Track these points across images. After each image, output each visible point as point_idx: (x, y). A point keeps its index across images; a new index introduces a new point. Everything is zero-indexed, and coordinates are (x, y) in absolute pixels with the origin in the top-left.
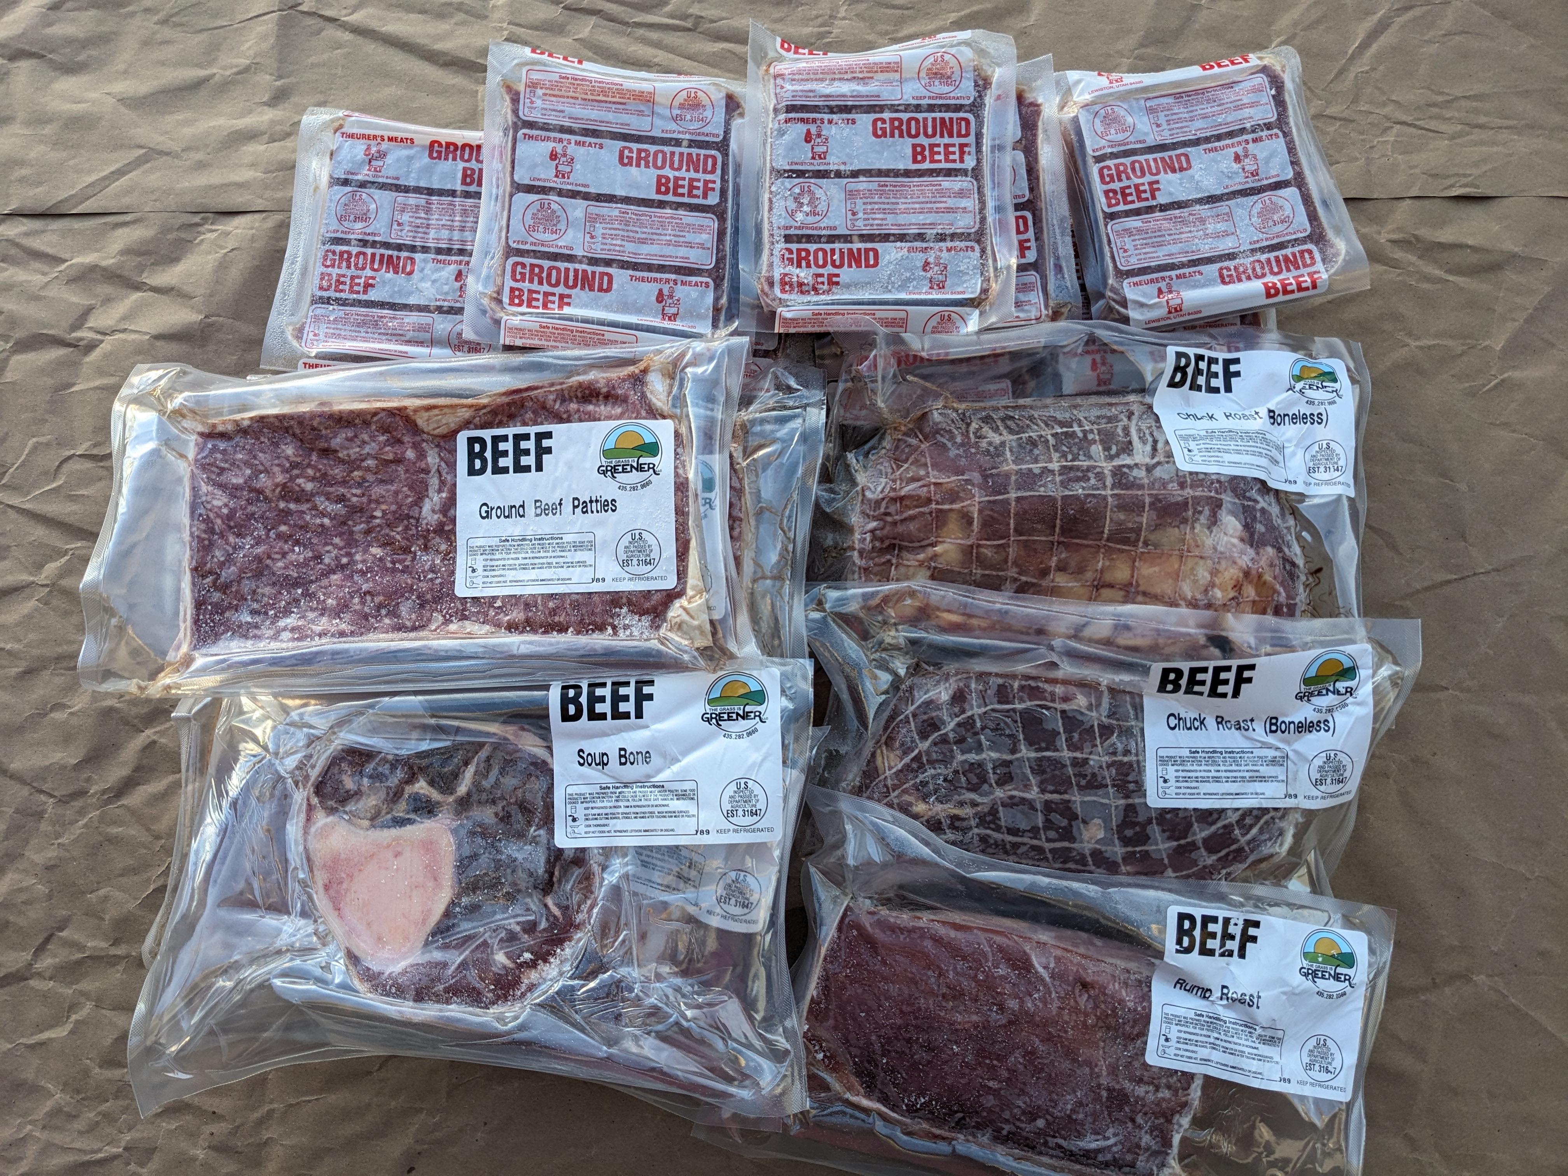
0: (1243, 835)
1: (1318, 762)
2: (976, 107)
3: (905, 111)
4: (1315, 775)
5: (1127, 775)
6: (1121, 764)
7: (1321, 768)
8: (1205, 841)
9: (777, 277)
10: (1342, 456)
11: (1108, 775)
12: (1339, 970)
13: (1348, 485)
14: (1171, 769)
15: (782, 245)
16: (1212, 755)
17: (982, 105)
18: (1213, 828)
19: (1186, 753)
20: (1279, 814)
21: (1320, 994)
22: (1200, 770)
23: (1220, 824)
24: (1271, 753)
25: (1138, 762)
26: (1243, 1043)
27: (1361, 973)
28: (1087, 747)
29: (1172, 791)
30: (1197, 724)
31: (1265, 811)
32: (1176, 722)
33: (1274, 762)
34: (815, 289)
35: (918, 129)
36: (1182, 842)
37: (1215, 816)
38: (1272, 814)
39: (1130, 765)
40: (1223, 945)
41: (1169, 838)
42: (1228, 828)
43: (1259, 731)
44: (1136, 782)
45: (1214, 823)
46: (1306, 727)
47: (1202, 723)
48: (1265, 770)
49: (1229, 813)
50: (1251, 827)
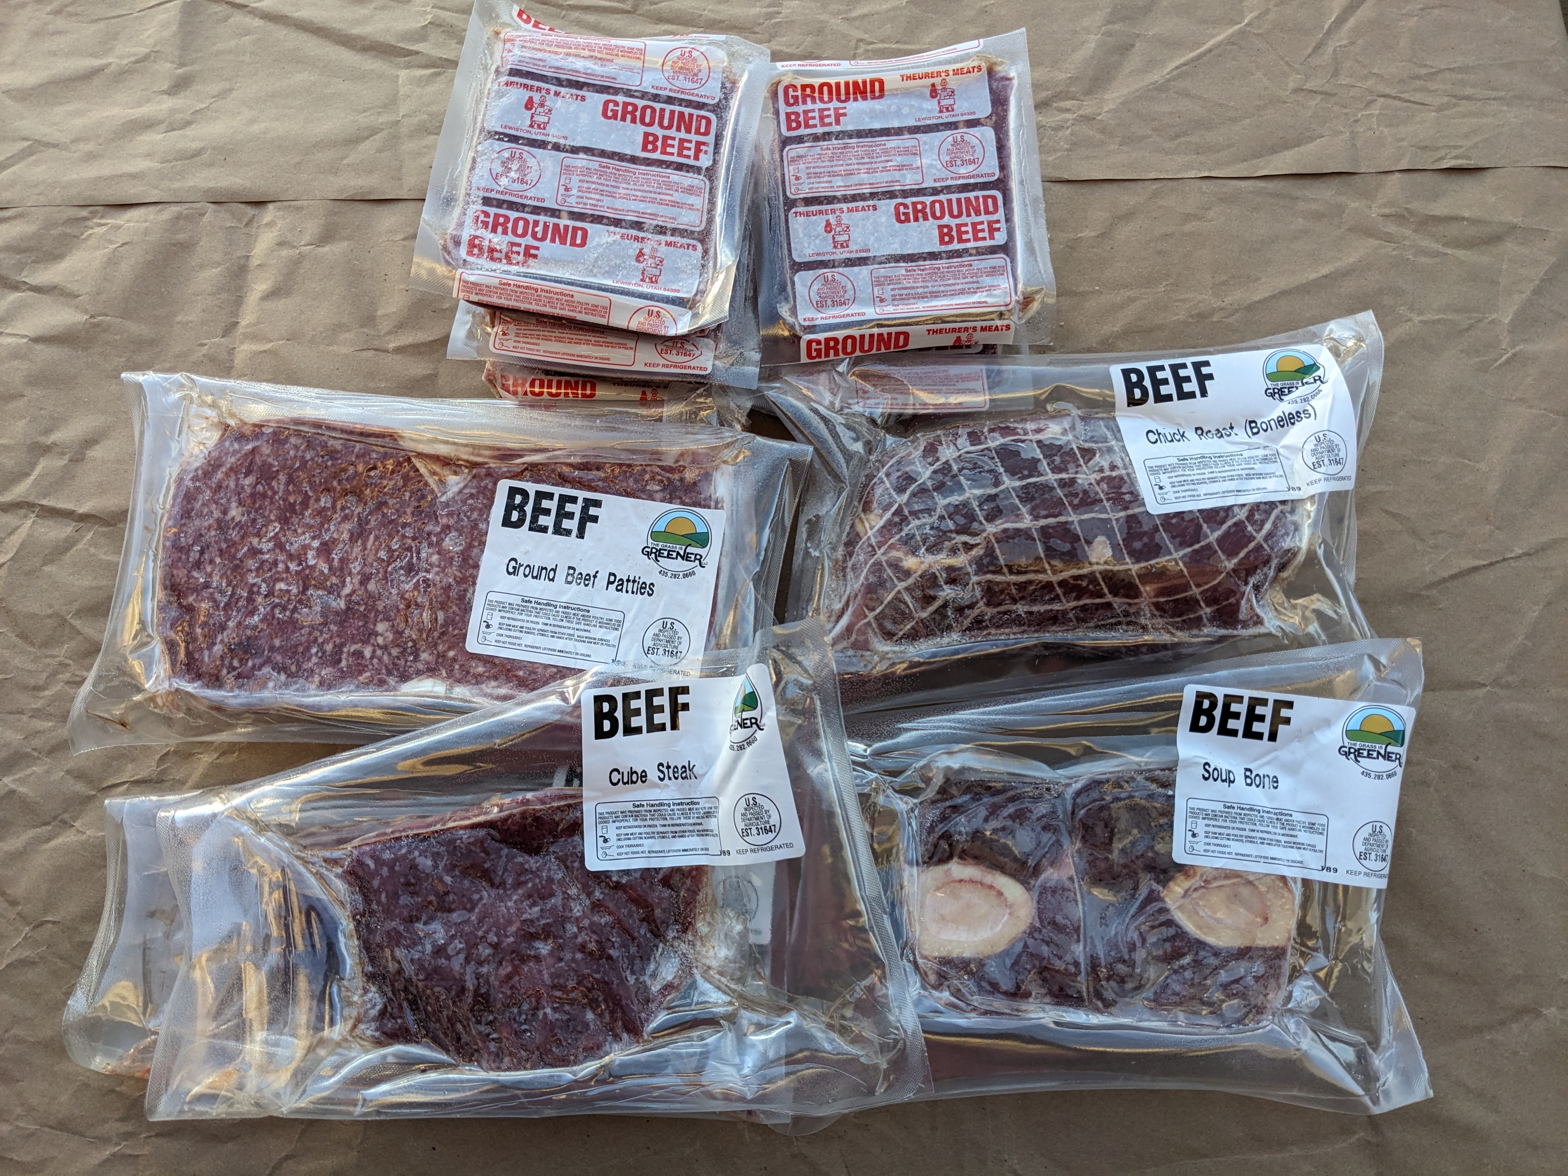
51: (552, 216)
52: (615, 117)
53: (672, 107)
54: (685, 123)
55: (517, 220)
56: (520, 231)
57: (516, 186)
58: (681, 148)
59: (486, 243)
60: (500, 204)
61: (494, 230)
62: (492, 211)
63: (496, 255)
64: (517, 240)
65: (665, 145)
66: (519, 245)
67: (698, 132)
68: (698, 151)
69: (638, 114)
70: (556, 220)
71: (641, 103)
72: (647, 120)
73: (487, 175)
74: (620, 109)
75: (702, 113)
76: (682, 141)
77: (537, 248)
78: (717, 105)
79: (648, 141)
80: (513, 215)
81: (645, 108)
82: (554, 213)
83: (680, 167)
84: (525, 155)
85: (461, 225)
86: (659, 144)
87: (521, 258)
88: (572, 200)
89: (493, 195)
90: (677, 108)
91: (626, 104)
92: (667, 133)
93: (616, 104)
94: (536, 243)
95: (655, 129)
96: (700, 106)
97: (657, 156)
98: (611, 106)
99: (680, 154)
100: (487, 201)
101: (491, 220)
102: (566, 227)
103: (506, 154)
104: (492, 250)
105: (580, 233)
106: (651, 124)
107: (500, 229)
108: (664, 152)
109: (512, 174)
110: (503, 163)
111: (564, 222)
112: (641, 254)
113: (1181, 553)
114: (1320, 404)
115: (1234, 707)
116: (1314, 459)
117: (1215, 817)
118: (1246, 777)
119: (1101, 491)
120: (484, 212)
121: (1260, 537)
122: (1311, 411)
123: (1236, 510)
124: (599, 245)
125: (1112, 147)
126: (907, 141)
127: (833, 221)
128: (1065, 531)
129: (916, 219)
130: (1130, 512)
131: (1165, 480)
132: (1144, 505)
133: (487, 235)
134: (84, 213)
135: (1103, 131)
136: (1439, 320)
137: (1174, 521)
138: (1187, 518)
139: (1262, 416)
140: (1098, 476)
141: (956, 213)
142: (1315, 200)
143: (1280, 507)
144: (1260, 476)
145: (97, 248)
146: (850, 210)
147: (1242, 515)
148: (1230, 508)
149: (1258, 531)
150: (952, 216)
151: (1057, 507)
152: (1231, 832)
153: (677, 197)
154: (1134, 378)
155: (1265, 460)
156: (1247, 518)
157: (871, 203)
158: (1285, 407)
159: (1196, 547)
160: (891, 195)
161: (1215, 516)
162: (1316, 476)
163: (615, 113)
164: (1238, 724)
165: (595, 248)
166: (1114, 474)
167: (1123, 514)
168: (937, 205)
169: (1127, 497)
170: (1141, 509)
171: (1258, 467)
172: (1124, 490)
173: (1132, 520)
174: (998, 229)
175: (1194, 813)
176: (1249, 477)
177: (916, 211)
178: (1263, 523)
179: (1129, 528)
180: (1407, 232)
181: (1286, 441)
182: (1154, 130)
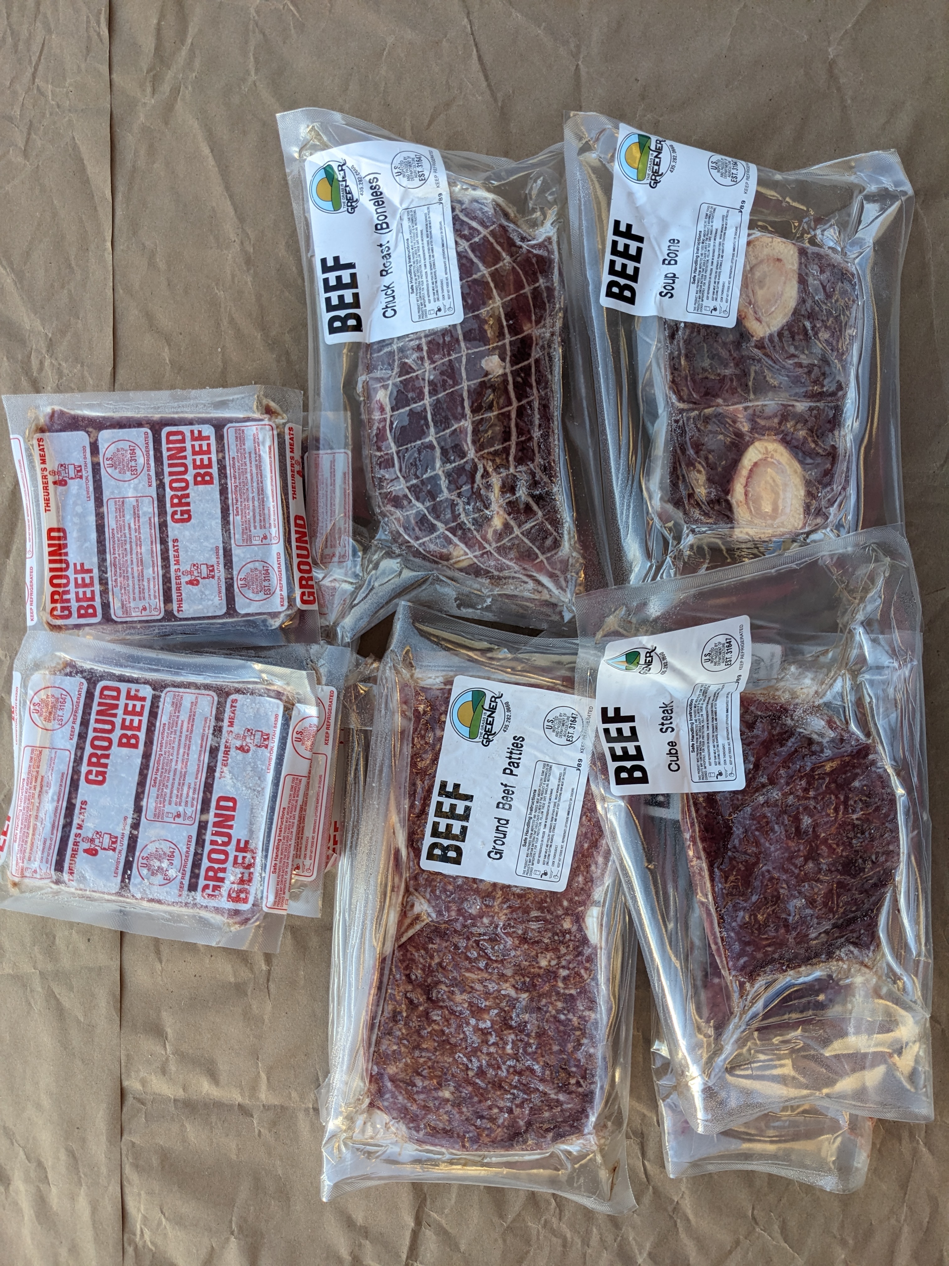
51: (206, 829)
52: (103, 774)
53: (92, 721)
54: (107, 710)
55: (211, 860)
56: (222, 857)
57: (177, 861)
58: (133, 713)
59: (236, 887)
60: (195, 876)
61: (222, 880)
62: (202, 882)
63: (246, 877)
64: (231, 859)
65: (131, 728)
66: (236, 857)
67: (117, 698)
68: (136, 698)
69: (99, 752)
70: (210, 825)
71: (88, 750)
72: (106, 744)
73: (166, 889)
74: (94, 769)
75: (97, 693)
76: (126, 712)
77: (239, 841)
78: (89, 680)
79: (127, 742)
80: (205, 864)
81: (93, 746)
82: (202, 826)
83: (153, 714)
84: (144, 854)
85: (217, 910)
86: (129, 733)
87: (248, 855)
88: (189, 811)
89: (186, 882)
90: (93, 716)
91: (90, 763)
92: (118, 725)
93: (90, 772)
94: (234, 842)
95: (115, 737)
96: (90, 695)
97: (142, 735)
98: (92, 777)
99: (140, 714)
100: (193, 887)
101: (211, 883)
102: (216, 815)
103: (145, 872)
104: (242, 881)
105: (222, 803)
106: (110, 741)
107: (220, 875)
108: (139, 729)
109: (165, 865)
110: (153, 874)
111: (211, 818)
112: (241, 748)
113: (497, 298)
114: (366, 168)
115: (618, 268)
116: (417, 179)
117: (701, 291)
118: (669, 264)
119: (441, 361)
120: (204, 890)
121: (484, 232)
122: (372, 177)
123: (460, 249)
124: (234, 786)
125: (80, 325)
126: (110, 510)
127: (188, 578)
128: (477, 394)
129: (188, 504)
130: (461, 337)
131: (431, 306)
132: (455, 326)
133: (226, 886)
134: (130, 1250)
135: (63, 333)
136: (256, 59)
137: (470, 302)
138: (467, 291)
139: (372, 219)
140: (427, 364)
141: (182, 469)
142: (136, 151)
143: (457, 212)
144: (428, 225)
145: (165, 1235)
146: (177, 562)
147: (464, 245)
148: (459, 254)
149: (479, 233)
150: (185, 472)
151: (455, 399)
152: (713, 280)
153: (184, 716)
154: (337, 324)
155: (413, 220)
156: (468, 240)
157: (170, 544)
158: (365, 200)
159: (492, 285)
160: (163, 526)
161: (465, 268)
162: (432, 179)
163: (98, 773)
164: (631, 266)
165: (237, 789)
166: (425, 348)
167: (462, 344)
168: (174, 485)
169: (447, 339)
170: (459, 328)
171: (420, 227)
172: (441, 341)
173: (468, 336)
174: (200, 432)
175: (699, 308)
176: (429, 235)
177: (180, 504)
178: (471, 228)
179: (475, 339)
180: (169, 75)
181: (396, 201)
182: (63, 287)
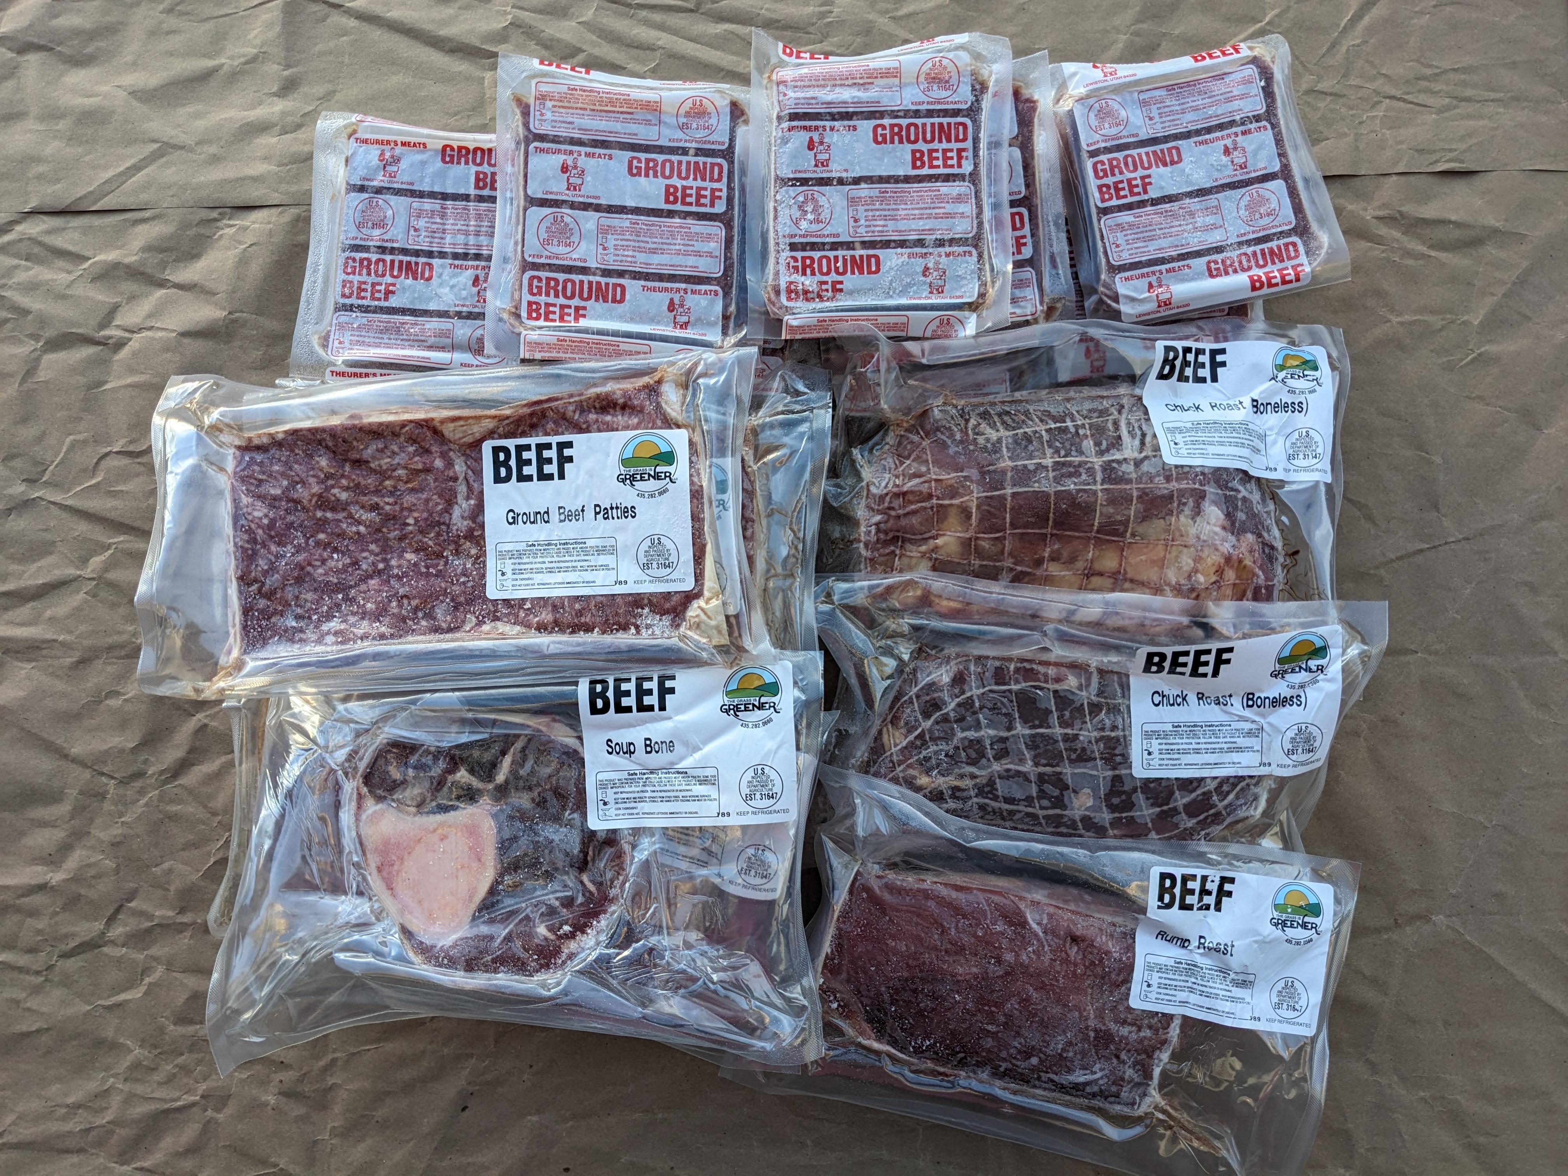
0: (1221, 801)
1: (1290, 734)
2: (973, 111)
3: (905, 117)
4: (1288, 746)
5: (1114, 748)
6: (1109, 738)
7: (1293, 739)
8: (1186, 807)
9: (783, 286)
10: (1321, 444)
11: (1097, 750)
12: (1307, 919)
13: (1325, 472)
14: (1155, 742)
15: (787, 253)
16: (1193, 729)
17: (979, 109)
18: (1194, 795)
19: (1169, 727)
20: (1254, 781)
21: (1289, 941)
22: (1182, 743)
23: (1199, 792)
24: (1247, 726)
25: (1125, 737)
26: (1218, 986)
27: (1326, 922)
28: (1077, 724)
29: (1156, 763)
30: (1179, 700)
31: (1241, 778)
32: (1160, 699)
33: (1250, 734)
34: (820, 296)
35: (917, 135)
36: (1165, 808)
37: (1195, 784)
38: (1248, 781)
39: (1117, 739)
40: (1200, 900)
41: (1153, 805)
42: (1207, 795)
43: (1237, 706)
44: (1123, 755)
45: (1194, 790)
46: (1279, 702)
47: (1184, 699)
48: (1241, 742)
49: (1208, 781)
50: (1228, 793)
